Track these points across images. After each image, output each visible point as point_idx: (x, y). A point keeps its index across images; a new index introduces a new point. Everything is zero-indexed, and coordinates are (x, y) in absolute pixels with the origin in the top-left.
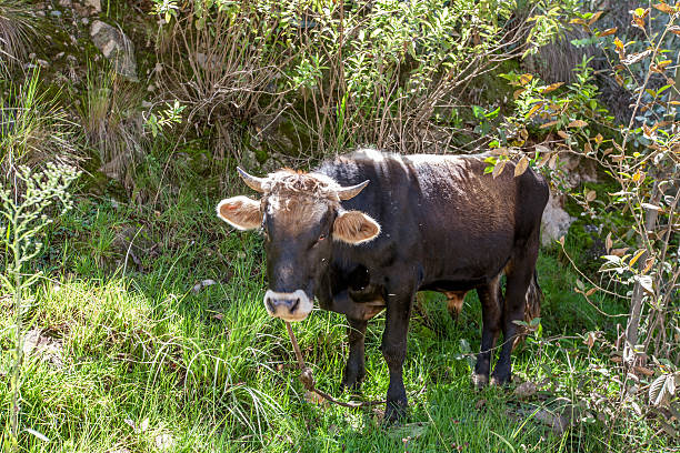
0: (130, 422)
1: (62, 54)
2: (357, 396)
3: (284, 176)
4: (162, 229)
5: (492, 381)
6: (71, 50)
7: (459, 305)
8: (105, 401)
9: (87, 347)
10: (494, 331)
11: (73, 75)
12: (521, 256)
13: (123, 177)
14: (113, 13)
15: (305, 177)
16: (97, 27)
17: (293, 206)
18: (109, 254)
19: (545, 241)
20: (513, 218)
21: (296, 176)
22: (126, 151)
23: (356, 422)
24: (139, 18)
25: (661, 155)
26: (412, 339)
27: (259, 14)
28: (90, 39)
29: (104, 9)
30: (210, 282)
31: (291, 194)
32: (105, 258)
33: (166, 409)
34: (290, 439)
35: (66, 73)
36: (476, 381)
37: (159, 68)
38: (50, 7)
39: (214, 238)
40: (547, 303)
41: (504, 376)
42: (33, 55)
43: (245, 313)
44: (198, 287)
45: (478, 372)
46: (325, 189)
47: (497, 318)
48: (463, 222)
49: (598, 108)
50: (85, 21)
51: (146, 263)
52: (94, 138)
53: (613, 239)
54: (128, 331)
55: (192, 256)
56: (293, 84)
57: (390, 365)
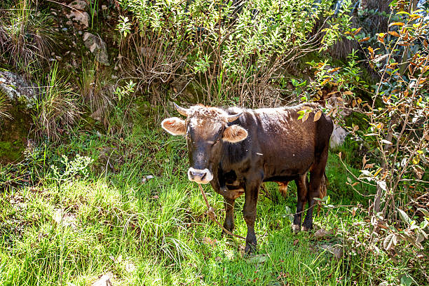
0: (112, 258)
1: (68, 52)
2: (230, 238)
3: (199, 108)
4: (124, 148)
5: (302, 228)
6: (73, 49)
7: (285, 189)
8: (99, 247)
9: (88, 217)
10: (303, 201)
11: (75, 64)
12: (318, 162)
13: (103, 119)
14: (95, 27)
15: (210, 109)
16: (87, 36)
17: (204, 124)
18: (97, 164)
19: (332, 145)
20: (313, 142)
21: (205, 109)
22: (104, 105)
23: (230, 254)
24: (109, 29)
25: (393, 112)
26: (259, 205)
27: (175, 28)
28: (83, 43)
29: (90, 25)
30: (151, 177)
31: (203, 117)
32: (95, 166)
33: (130, 250)
34: (195, 266)
35: (71, 63)
36: (294, 228)
37: (120, 57)
38: (61, 26)
39: (152, 152)
40: (333, 182)
41: (309, 225)
42: (53, 54)
43: (170, 196)
44: (144, 180)
45: (295, 223)
46: (220, 116)
47: (305, 194)
48: (286, 145)
49: (360, 80)
50: (80, 33)
51: (117, 168)
52: (87, 99)
53: (367, 159)
54: (109, 209)
55: (141, 162)
56: (194, 70)
57: (247, 223)
